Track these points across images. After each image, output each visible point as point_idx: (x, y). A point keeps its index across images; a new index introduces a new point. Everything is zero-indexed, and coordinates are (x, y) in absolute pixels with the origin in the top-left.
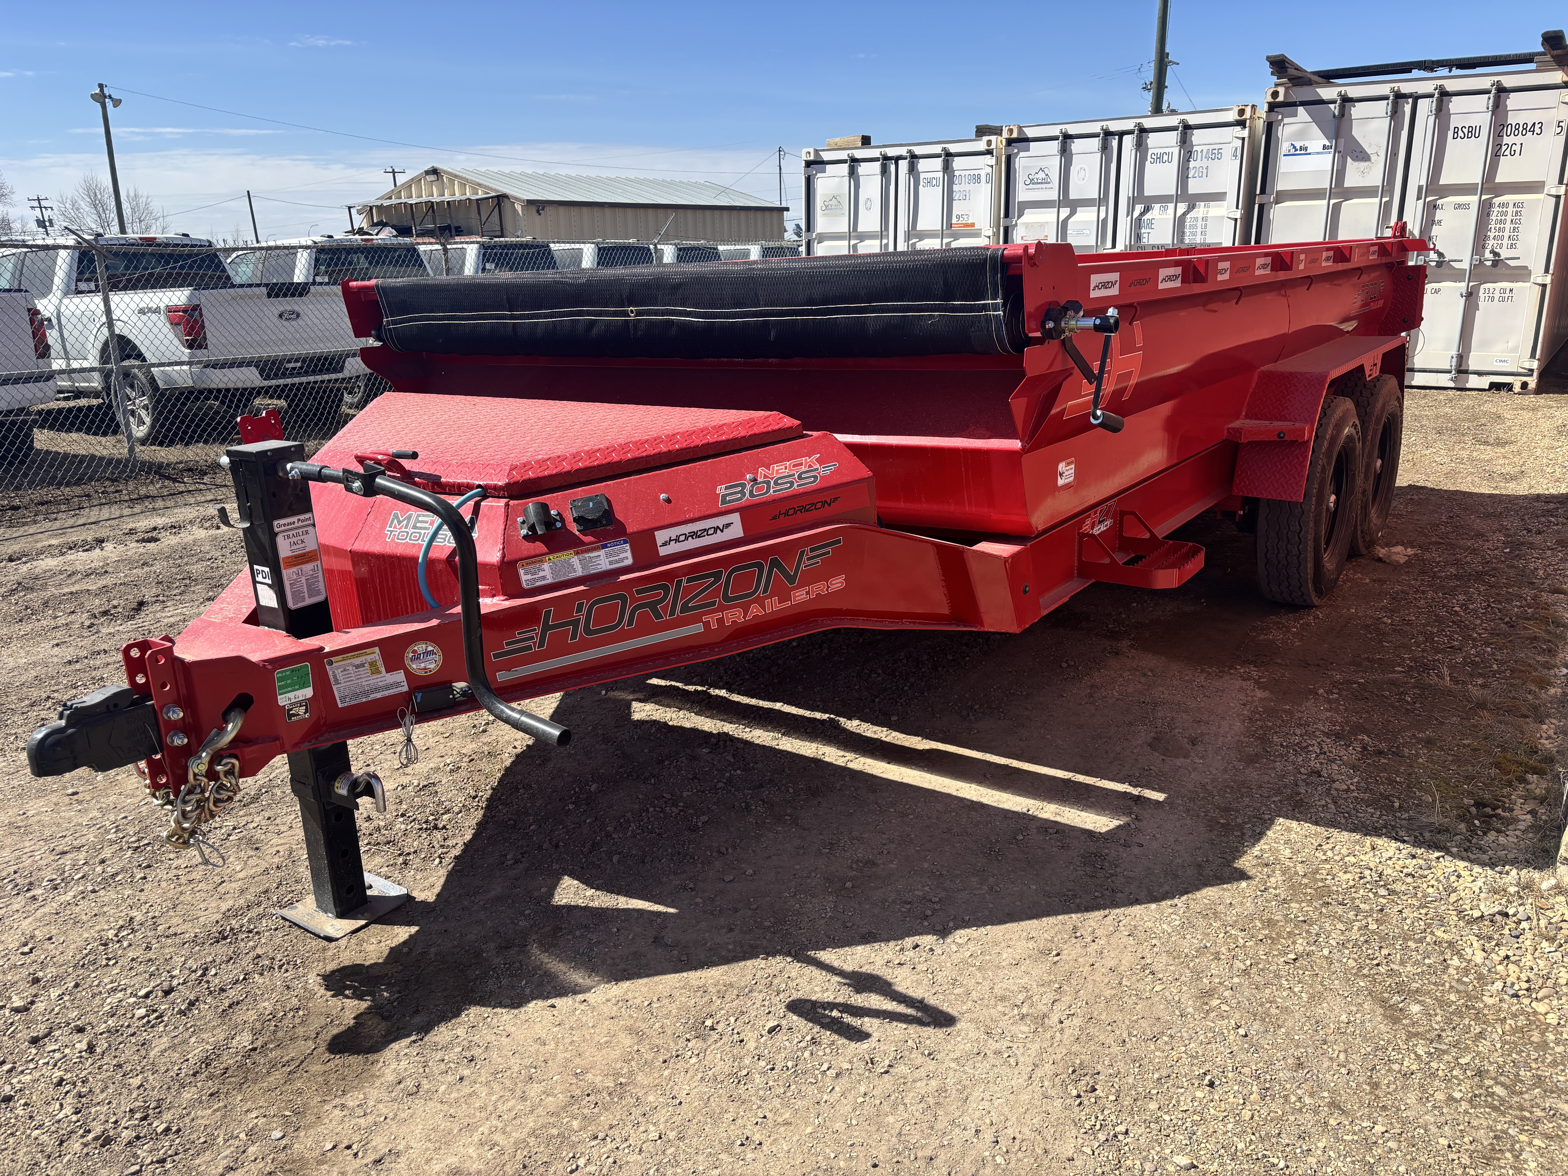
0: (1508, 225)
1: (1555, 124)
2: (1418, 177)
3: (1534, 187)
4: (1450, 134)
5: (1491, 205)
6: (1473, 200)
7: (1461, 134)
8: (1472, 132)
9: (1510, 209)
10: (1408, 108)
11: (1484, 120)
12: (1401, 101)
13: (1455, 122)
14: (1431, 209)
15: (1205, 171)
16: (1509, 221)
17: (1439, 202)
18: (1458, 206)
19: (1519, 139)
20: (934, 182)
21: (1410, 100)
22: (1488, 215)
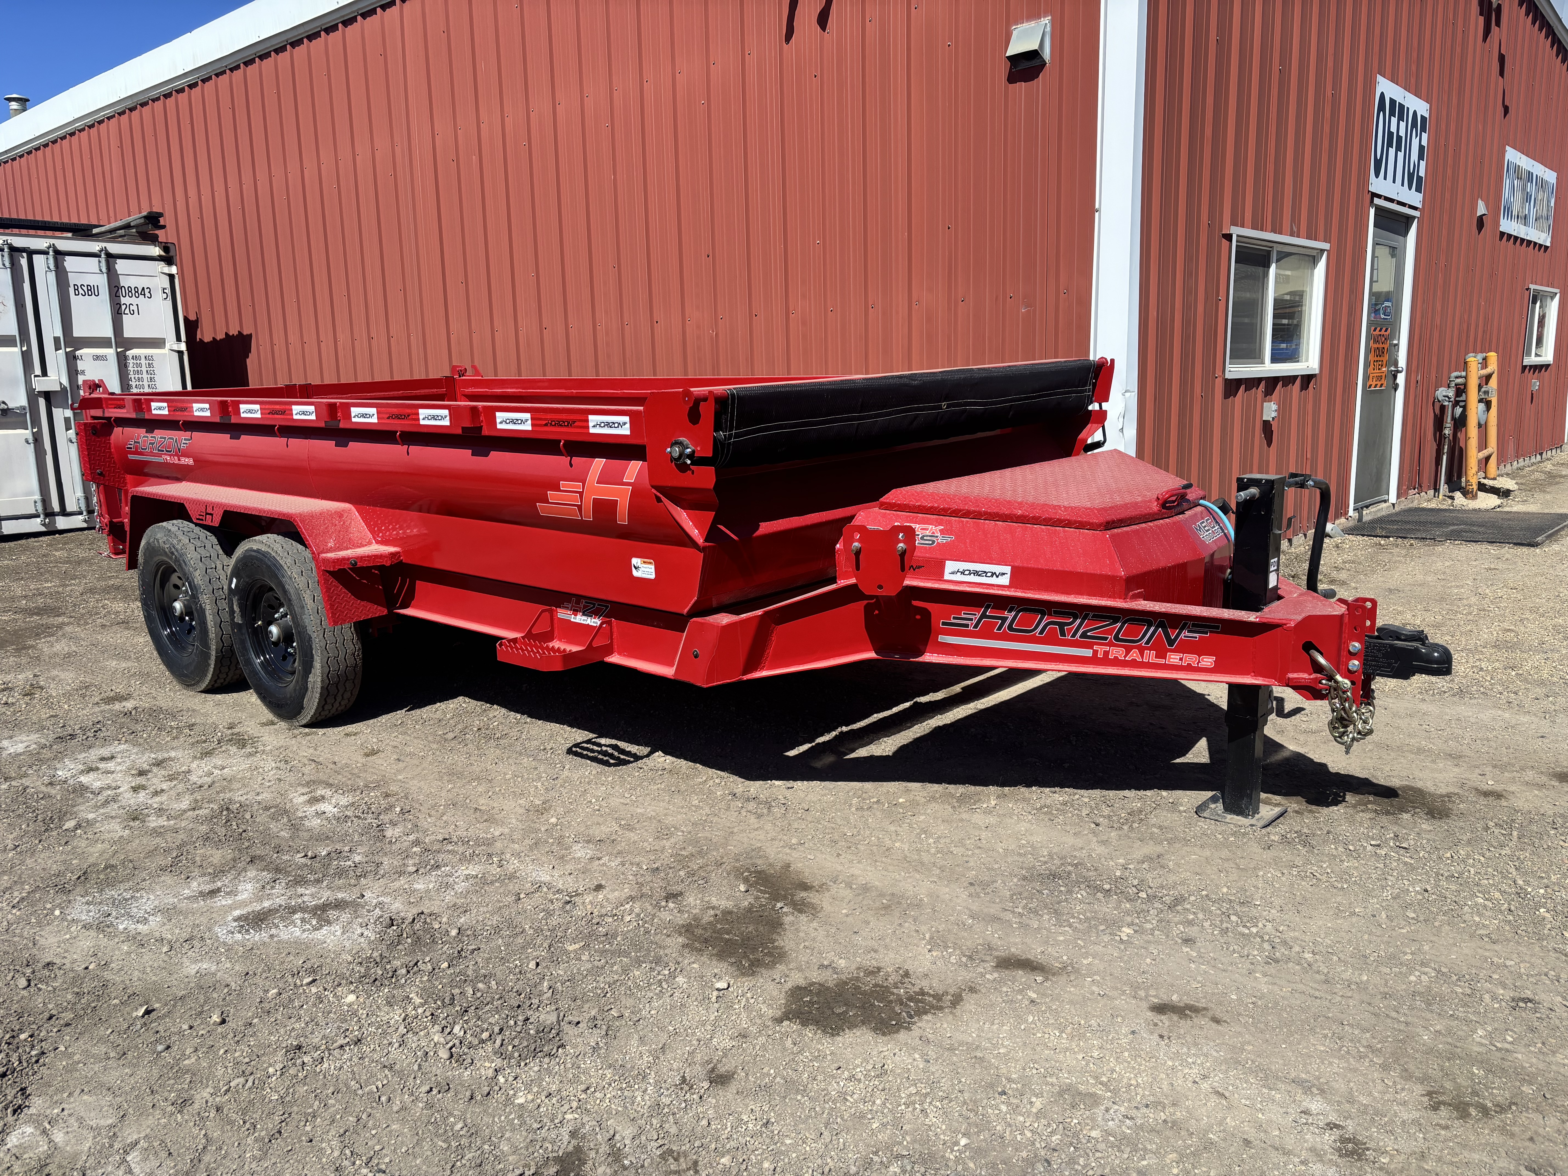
0: (145, 376)
1: (160, 291)
2: (52, 328)
3: (158, 343)
4: (71, 290)
5: (126, 358)
6: (110, 352)
7: (81, 291)
8: (91, 291)
9: (143, 361)
10: (24, 262)
11: (101, 281)
12: (15, 254)
13: (73, 279)
14: (72, 360)
16: (144, 372)
17: (78, 353)
18: (97, 358)
19: (133, 300)
21: (25, 255)
22: (126, 366)
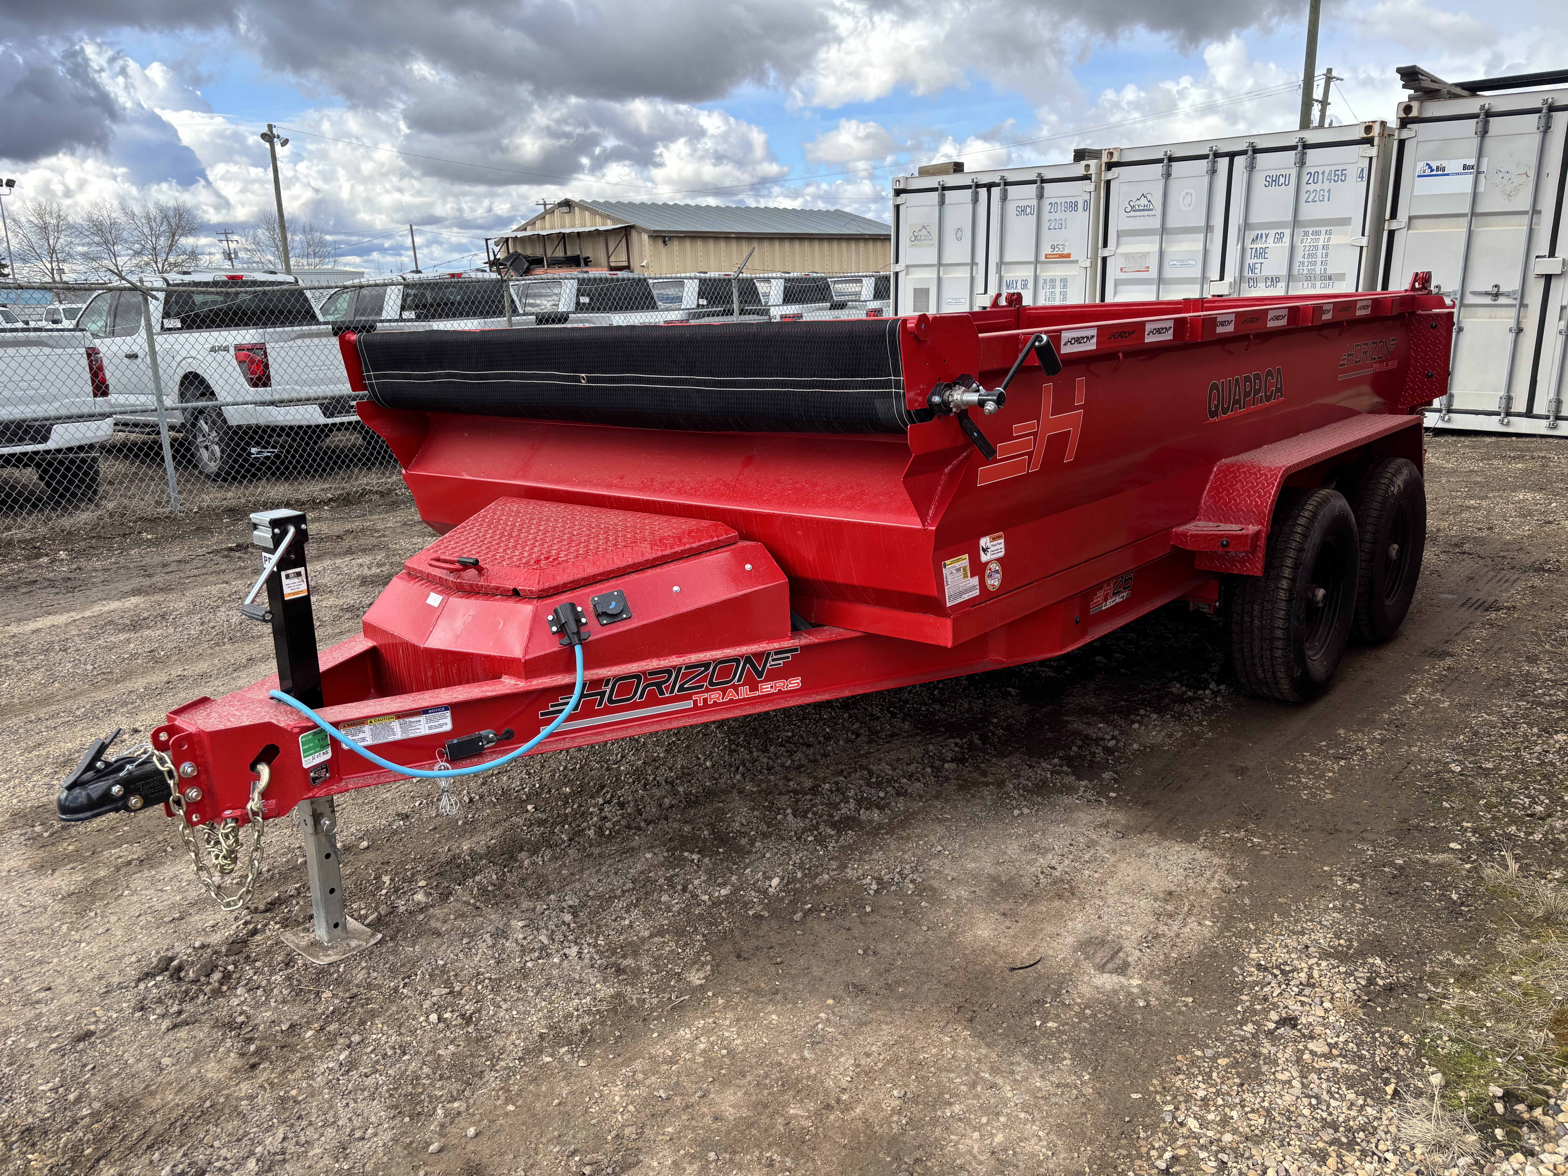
15: (1326, 194)
20: (1028, 210)
